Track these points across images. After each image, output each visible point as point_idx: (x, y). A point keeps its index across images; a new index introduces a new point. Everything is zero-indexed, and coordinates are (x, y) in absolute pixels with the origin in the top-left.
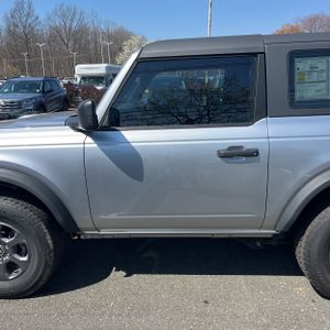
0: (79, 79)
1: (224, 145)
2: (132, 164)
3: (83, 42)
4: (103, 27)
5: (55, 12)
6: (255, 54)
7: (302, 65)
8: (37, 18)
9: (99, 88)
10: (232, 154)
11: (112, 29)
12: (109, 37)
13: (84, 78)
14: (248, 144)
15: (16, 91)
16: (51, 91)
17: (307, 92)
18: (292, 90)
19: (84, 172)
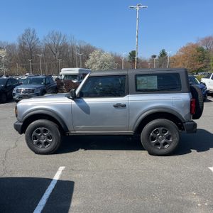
0: (63, 77)
1: (115, 103)
2: (86, 109)
3: (65, 53)
4: (77, 44)
5: (49, 36)
6: (125, 76)
7: (139, 79)
8: (38, 39)
9: (75, 81)
10: (117, 106)
11: (83, 45)
12: (81, 50)
13: (66, 76)
14: (122, 103)
15: (30, 83)
16: (49, 83)
17: (141, 87)
18: (136, 87)
19: (71, 112)
